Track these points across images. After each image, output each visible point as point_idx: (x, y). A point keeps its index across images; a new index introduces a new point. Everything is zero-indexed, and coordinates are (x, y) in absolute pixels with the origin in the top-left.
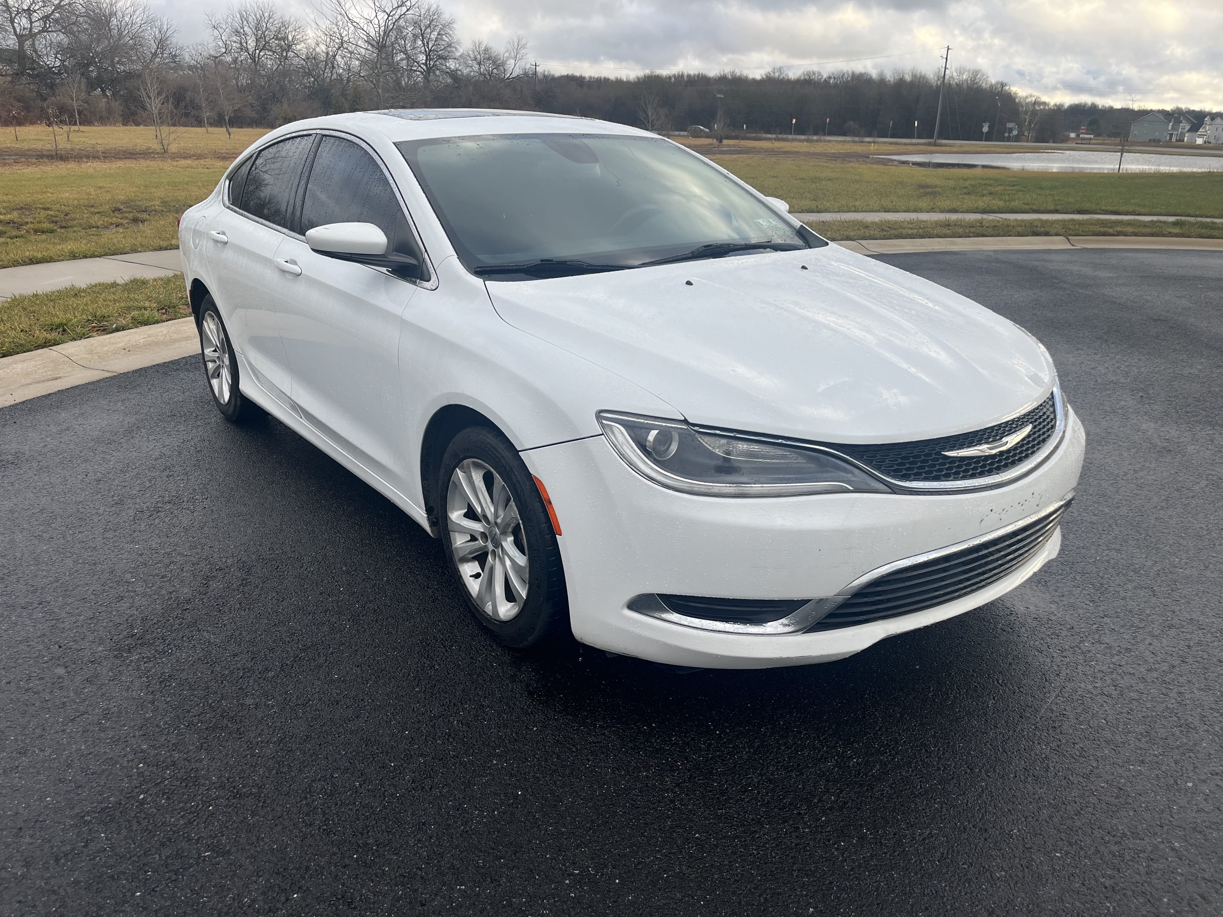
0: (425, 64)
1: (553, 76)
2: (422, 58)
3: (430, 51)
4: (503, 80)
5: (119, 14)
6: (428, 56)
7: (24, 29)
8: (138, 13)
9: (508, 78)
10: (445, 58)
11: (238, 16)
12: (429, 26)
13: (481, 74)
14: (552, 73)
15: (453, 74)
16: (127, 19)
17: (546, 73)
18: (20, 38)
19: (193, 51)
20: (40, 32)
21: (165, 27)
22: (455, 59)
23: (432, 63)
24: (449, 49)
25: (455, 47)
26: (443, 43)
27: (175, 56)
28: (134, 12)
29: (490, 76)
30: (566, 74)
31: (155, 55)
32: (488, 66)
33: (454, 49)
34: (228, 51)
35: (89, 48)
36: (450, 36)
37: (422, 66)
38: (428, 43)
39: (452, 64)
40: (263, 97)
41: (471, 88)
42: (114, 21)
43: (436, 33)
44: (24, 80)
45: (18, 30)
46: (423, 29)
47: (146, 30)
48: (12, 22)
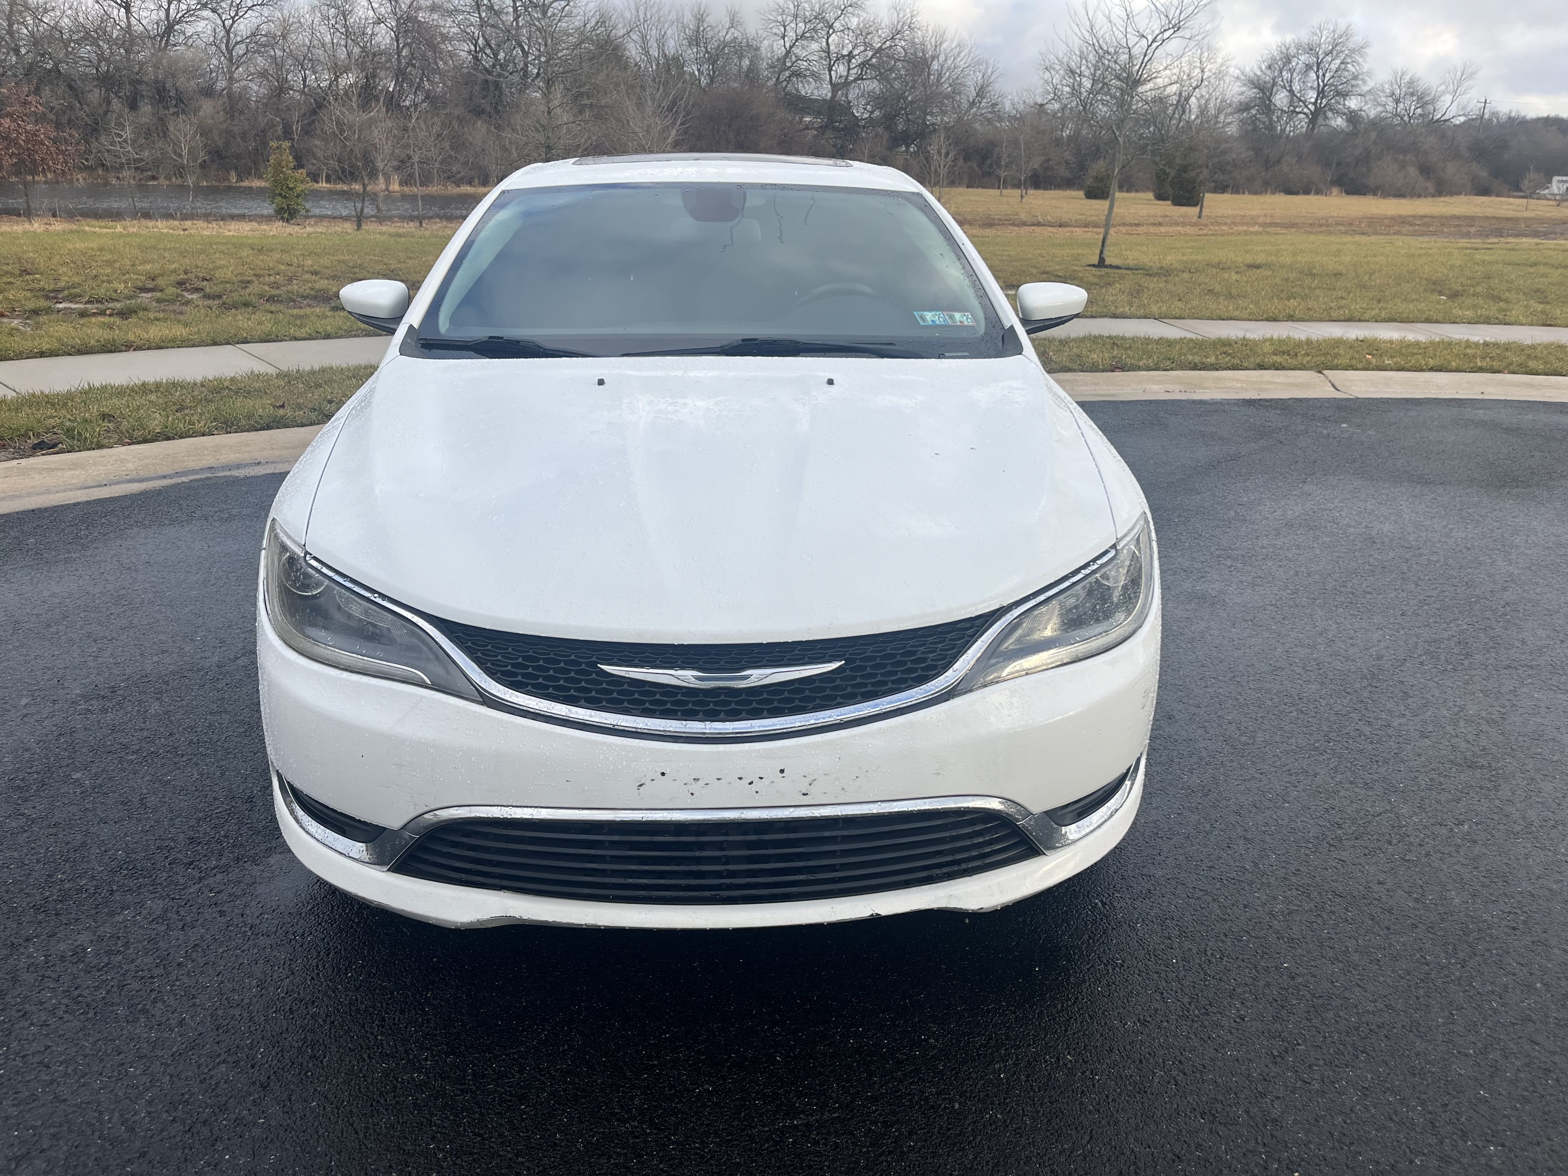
0: (1315, 103)
1: (1524, 117)
2: (1312, 96)
3: (1325, 86)
4: (1432, 122)
5: (942, 58)
6: (1321, 93)
7: (841, 77)
8: (962, 54)
9: (1438, 121)
10: (1345, 95)
11: (1078, 53)
12: (1331, 52)
13: (1397, 115)
14: (1523, 114)
15: (1353, 117)
16: (949, 62)
17: (1513, 114)
18: (835, 87)
19: (1016, 99)
20: (856, 80)
21: (990, 71)
22: (1360, 95)
23: (1324, 102)
24: (1353, 82)
25: (1363, 80)
26: (1346, 73)
27: (994, 105)
28: (959, 53)
29: (1410, 118)
30: (1545, 115)
31: (972, 104)
32: (1410, 105)
33: (1360, 82)
34: (1057, 98)
35: (901, 96)
36: (1358, 64)
37: (1310, 106)
38: (1324, 75)
39: (1353, 103)
40: (1083, 152)
41: (1373, 135)
42: (935, 66)
43: (1338, 62)
44: (829, 134)
45: (834, 79)
46: (1321, 57)
47: (968, 75)
48: (830, 70)
